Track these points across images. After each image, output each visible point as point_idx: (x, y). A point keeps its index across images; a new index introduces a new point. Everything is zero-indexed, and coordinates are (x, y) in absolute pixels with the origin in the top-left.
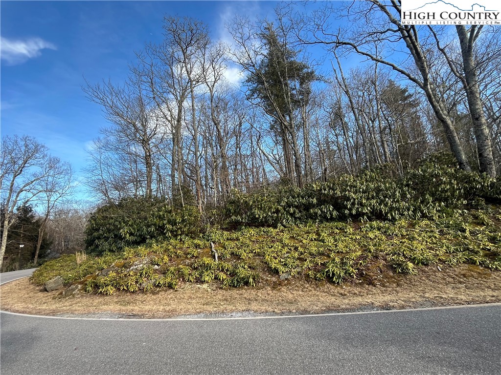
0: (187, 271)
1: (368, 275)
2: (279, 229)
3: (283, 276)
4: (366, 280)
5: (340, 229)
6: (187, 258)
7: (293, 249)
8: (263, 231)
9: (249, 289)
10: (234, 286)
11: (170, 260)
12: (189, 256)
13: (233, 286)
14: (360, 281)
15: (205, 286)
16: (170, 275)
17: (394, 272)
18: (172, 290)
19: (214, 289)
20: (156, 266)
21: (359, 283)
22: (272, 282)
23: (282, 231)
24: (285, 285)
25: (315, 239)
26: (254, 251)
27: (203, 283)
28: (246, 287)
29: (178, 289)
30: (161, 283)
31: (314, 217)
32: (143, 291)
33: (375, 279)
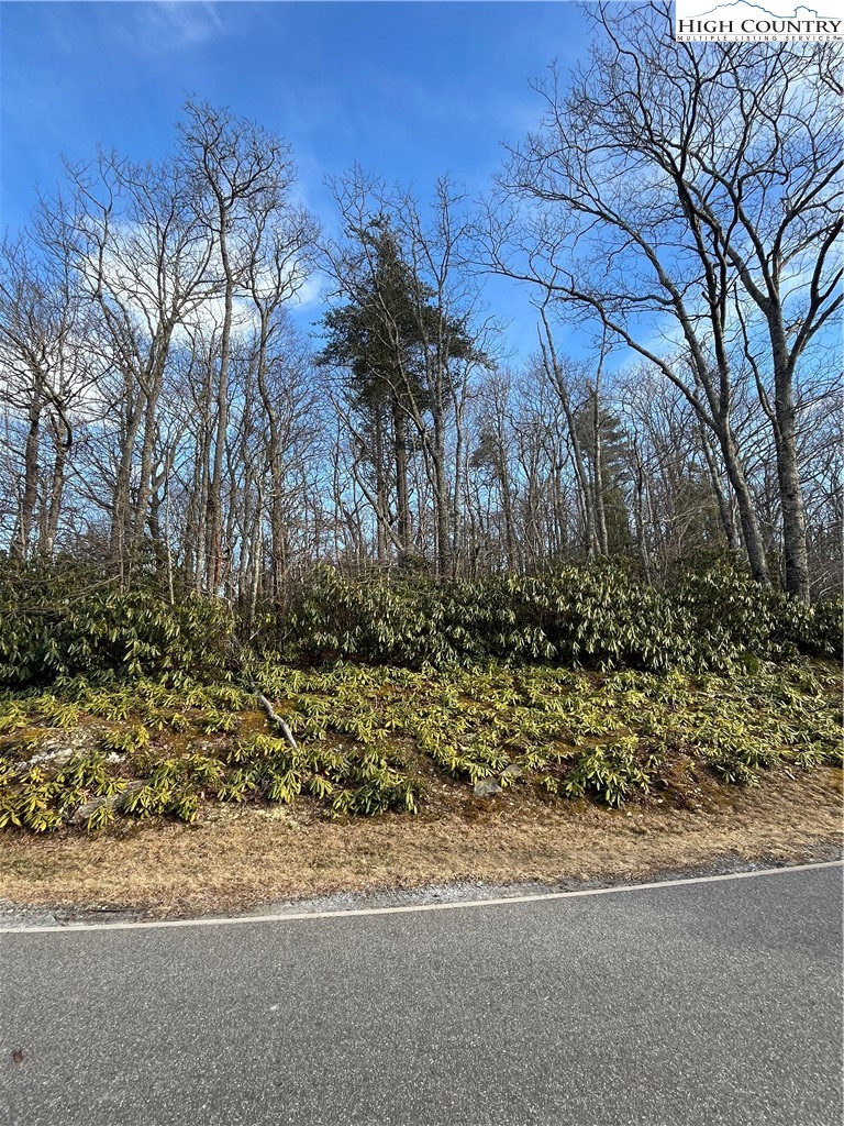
0: (215, 770)
1: (676, 788)
2: (426, 674)
3: (481, 787)
4: (671, 797)
5: (563, 682)
6: (202, 733)
7: (478, 721)
8: (390, 677)
9: (403, 820)
10: (362, 813)
11: (154, 739)
12: (208, 730)
13: (360, 813)
14: (660, 801)
15: (278, 812)
16: (166, 782)
17: (721, 780)
18: (179, 827)
19: (307, 820)
20: (114, 754)
21: (659, 805)
22: (458, 803)
23: (435, 679)
24: (494, 810)
25: (517, 702)
26: (388, 725)
27: (269, 806)
28: (393, 816)
29: (200, 822)
30: (146, 804)
31: (501, 652)
32: (80, 829)
33: (691, 796)
